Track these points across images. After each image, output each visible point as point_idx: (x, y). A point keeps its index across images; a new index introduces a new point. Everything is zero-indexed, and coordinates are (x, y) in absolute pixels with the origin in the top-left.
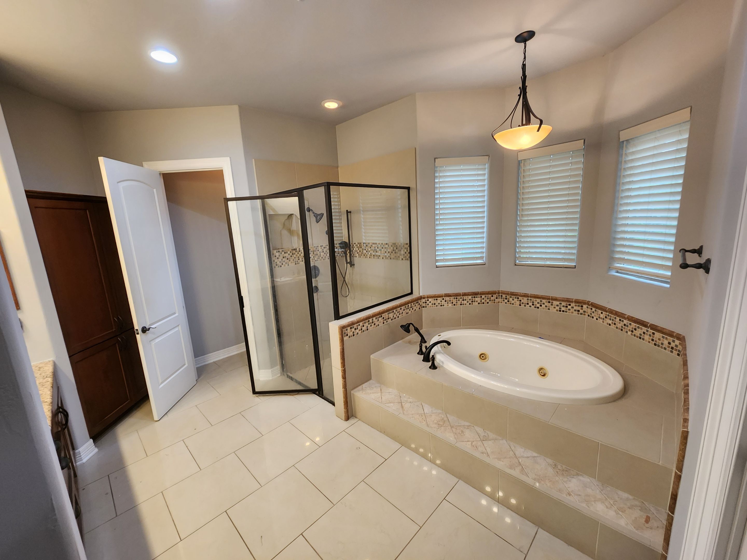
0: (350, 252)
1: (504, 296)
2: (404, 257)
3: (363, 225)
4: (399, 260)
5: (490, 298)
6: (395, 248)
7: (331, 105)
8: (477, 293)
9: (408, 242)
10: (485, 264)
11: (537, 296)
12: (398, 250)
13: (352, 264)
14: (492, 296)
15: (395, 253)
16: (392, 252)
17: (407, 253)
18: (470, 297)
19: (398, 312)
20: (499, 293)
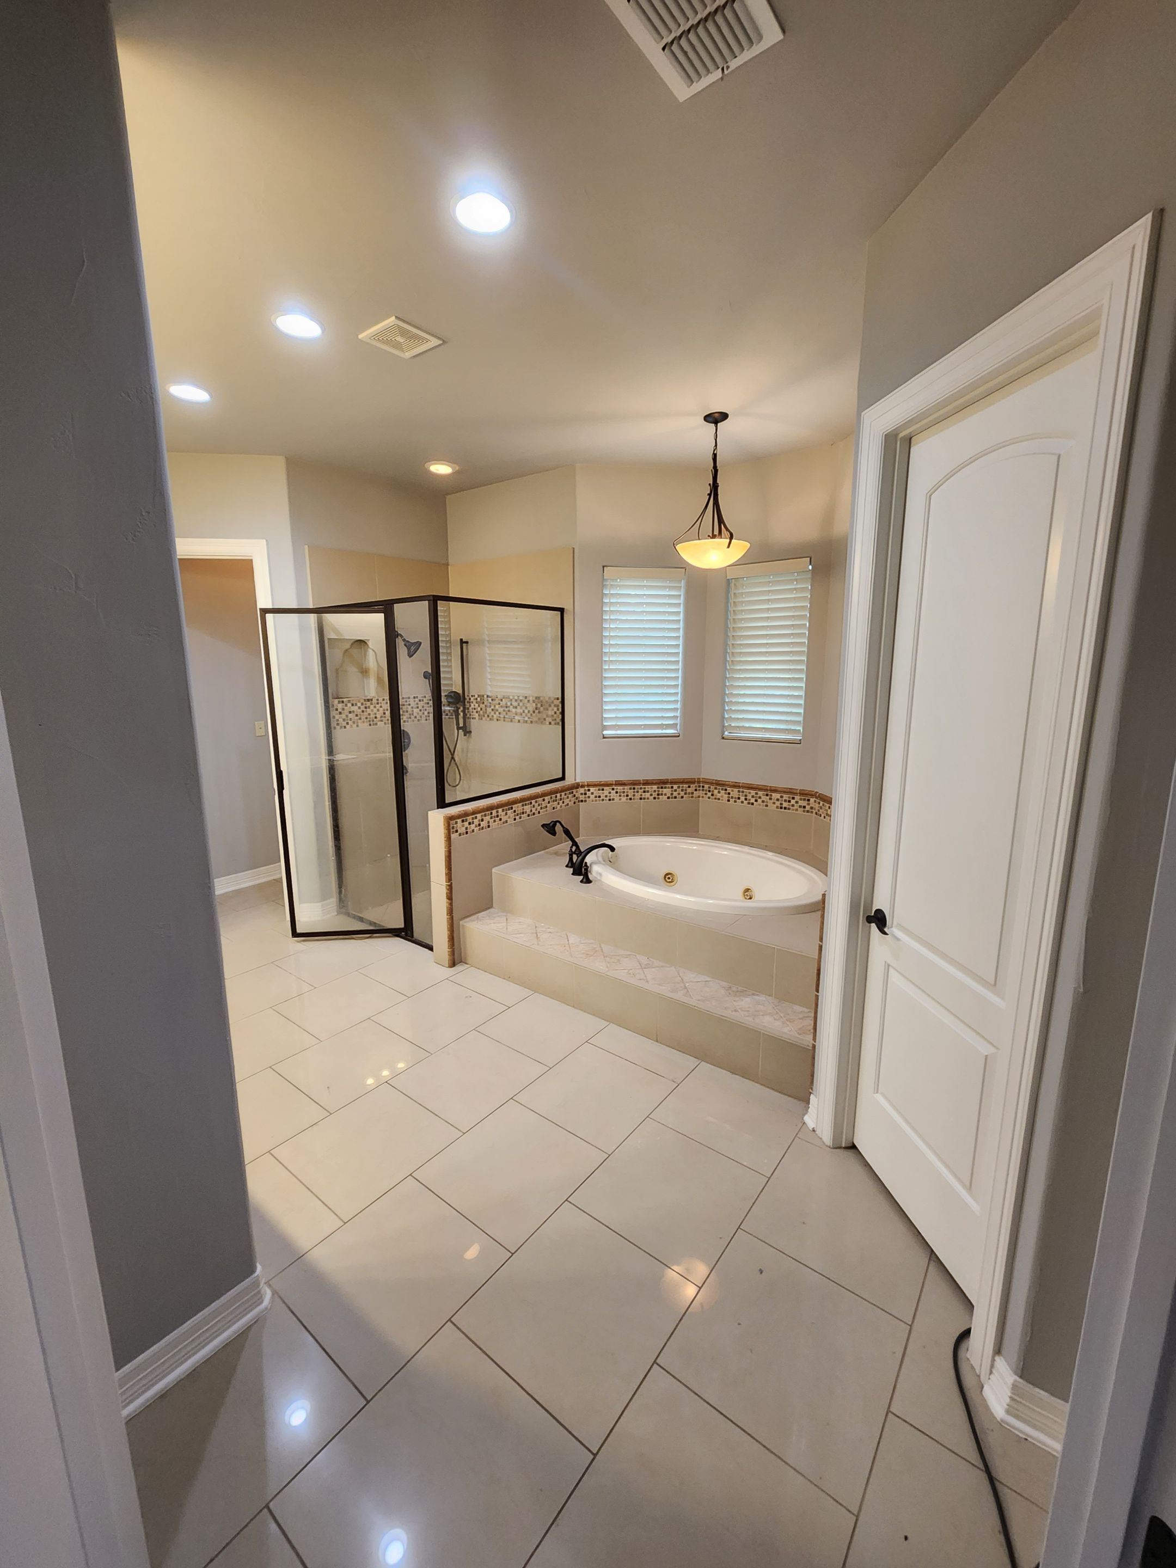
0: (464, 711)
1: (706, 786)
2: (553, 720)
3: (489, 667)
4: (545, 724)
5: (686, 790)
6: (539, 705)
7: (441, 469)
8: (666, 781)
9: (560, 696)
10: (679, 736)
11: (751, 786)
12: (544, 708)
13: (468, 730)
14: (689, 787)
15: (539, 712)
16: (534, 712)
17: (558, 713)
18: (655, 787)
19: (539, 805)
20: (699, 782)
